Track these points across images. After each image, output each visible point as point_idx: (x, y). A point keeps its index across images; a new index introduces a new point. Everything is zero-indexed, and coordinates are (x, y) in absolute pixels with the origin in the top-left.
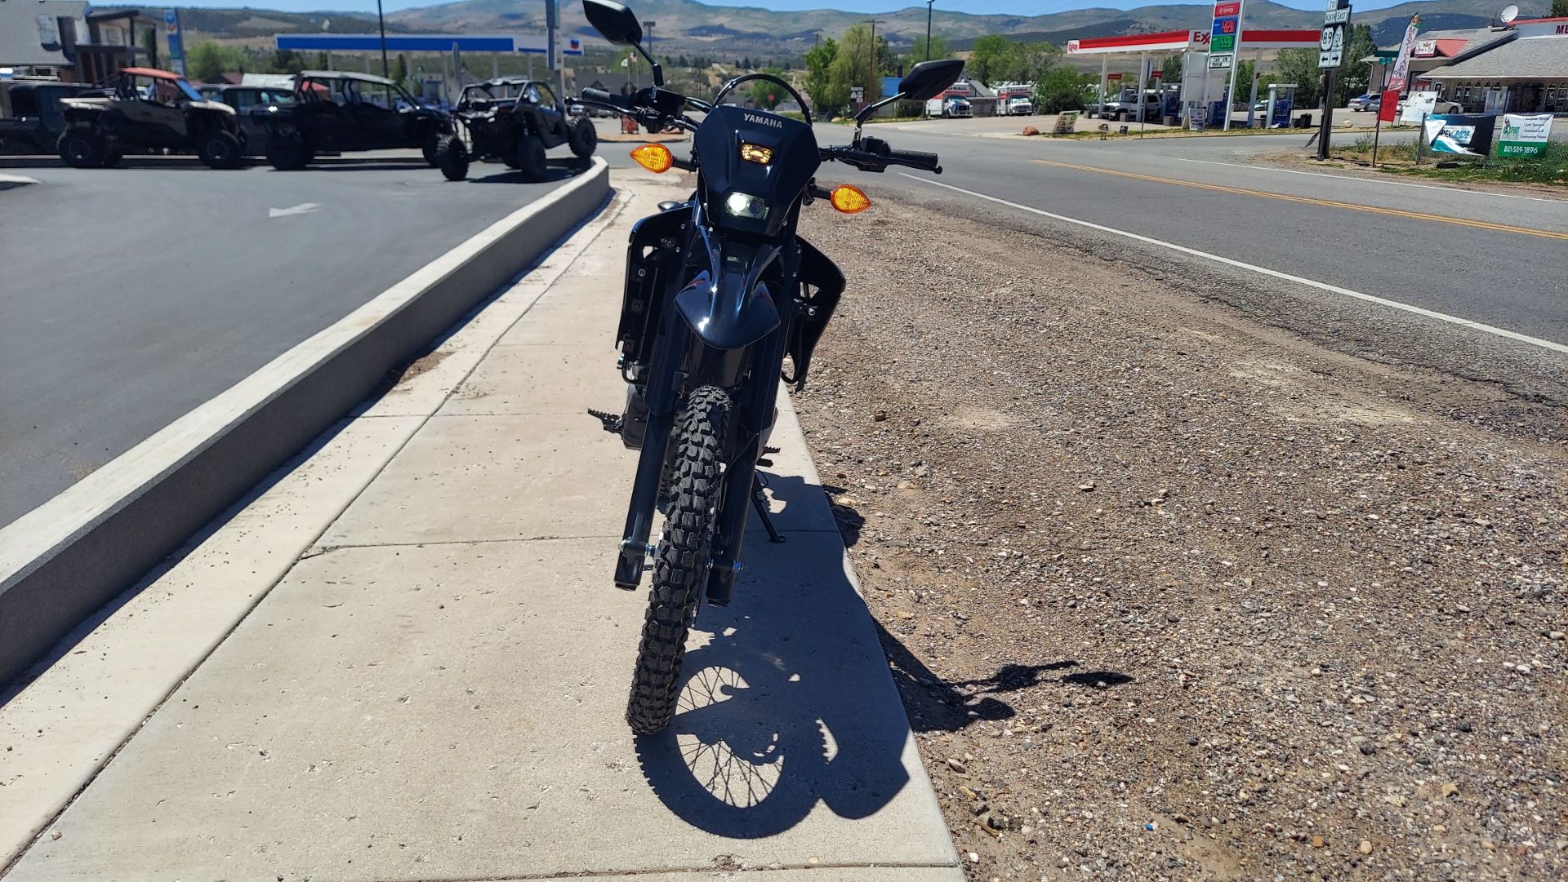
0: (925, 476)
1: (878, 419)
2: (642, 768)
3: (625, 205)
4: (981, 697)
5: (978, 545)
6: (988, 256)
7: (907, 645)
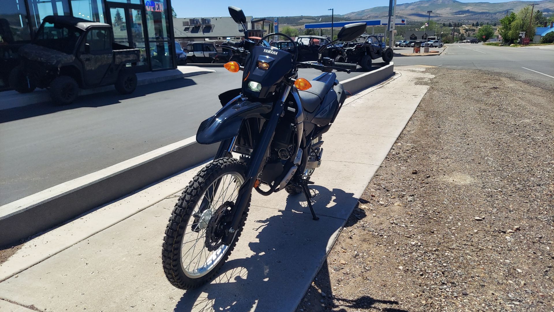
0: (411, 201)
1: (413, 173)
2: (179, 302)
3: (394, 80)
4: (341, 307)
5: (406, 237)
6: (535, 105)
7: (331, 276)
